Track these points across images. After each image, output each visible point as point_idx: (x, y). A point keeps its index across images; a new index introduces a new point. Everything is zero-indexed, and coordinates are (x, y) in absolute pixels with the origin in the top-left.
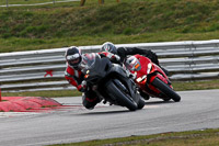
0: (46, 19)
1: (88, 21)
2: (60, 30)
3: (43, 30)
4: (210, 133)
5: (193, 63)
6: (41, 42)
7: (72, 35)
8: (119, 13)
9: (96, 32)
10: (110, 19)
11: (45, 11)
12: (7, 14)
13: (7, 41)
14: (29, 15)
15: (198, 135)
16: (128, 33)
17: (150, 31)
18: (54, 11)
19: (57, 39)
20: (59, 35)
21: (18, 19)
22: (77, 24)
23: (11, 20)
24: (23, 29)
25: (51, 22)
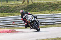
0: (12, 8)
1: (24, 8)
2: (17, 11)
3: (12, 11)
5: (54, 20)
6: (11, 14)
8: (33, 6)
10: (30, 8)
11: (12, 6)
12: (2, 6)
13: (2, 14)
14: (8, 7)
16: (35, 12)
17: (42, 11)
18: (15, 6)
19: (16, 13)
21: (5, 8)
23: (3, 8)
24: (6, 10)
25: (14, 9)
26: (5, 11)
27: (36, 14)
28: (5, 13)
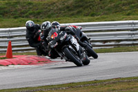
0: (41, 7)
1: (68, 7)
2: (50, 13)
3: (39, 13)
6: (38, 21)
7: (57, 17)
8: (87, 3)
9: (73, 15)
10: (81, 6)
14: (30, 4)
15: (136, 79)
16: (92, 15)
17: (106, 14)
18: (46, 1)
20: (49, 17)
22: (60, 9)
23: (19, 7)
24: (27, 12)
25: (44, 8)
26: (24, 13)
27: (93, 21)
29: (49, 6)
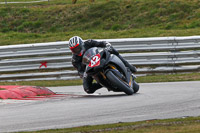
0: (41, 16)
1: (80, 17)
2: (54, 25)
3: (38, 25)
4: (191, 120)
5: (175, 56)
6: (36, 36)
7: (65, 30)
8: (107, 11)
9: (87, 28)
10: (100, 16)
11: (40, 8)
12: (6, 10)
13: (5, 35)
14: (25, 11)
15: (180, 122)
16: (116, 29)
17: (136, 27)
18: (49, 8)
19: (51, 33)
20: (53, 30)
21: (15, 15)
22: (69, 20)
23: (9, 16)
24: (20, 24)
25: (46, 18)
26: (16, 25)
28: (16, 31)
29: (53, 15)
